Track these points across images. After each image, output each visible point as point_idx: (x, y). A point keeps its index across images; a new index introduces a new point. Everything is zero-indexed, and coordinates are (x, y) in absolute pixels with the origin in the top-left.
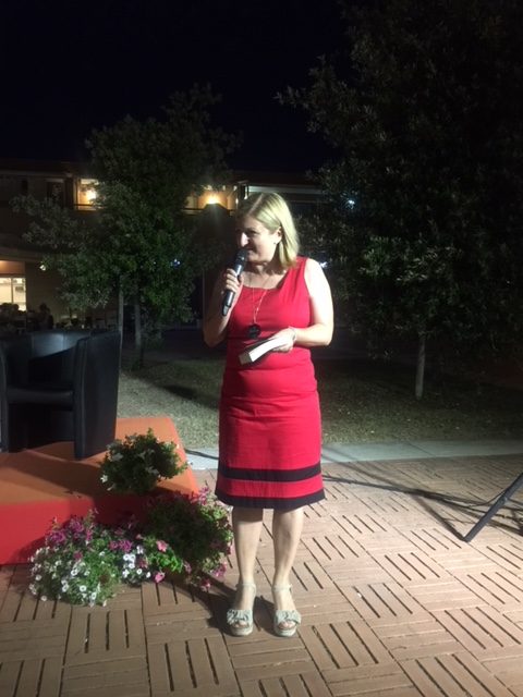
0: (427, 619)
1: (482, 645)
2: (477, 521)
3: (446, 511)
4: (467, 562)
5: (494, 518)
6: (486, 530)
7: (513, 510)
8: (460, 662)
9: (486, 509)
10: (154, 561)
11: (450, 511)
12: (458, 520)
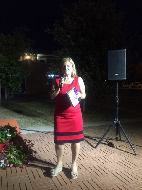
0: (85, 170)
1: (98, 175)
2: (97, 143)
3: (90, 141)
4: (95, 154)
5: (102, 142)
6: (100, 145)
7: (106, 139)
8: (93, 181)
9: (100, 139)
10: (10, 161)
11: (91, 140)
12: (93, 143)
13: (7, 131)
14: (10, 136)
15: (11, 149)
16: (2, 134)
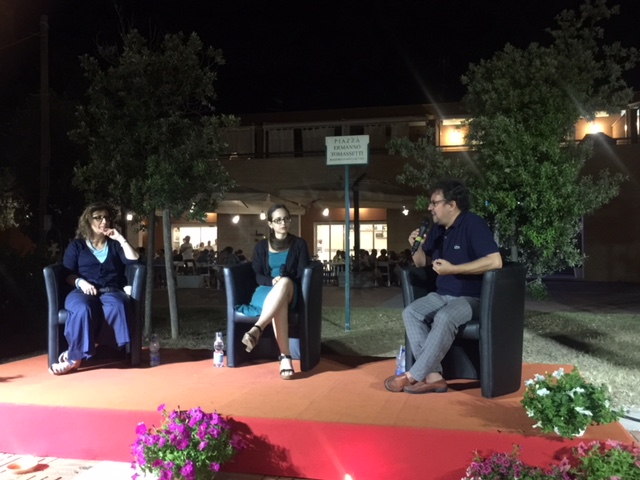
13: (575, 393)
14: (588, 413)
15: (597, 466)
16: (554, 402)
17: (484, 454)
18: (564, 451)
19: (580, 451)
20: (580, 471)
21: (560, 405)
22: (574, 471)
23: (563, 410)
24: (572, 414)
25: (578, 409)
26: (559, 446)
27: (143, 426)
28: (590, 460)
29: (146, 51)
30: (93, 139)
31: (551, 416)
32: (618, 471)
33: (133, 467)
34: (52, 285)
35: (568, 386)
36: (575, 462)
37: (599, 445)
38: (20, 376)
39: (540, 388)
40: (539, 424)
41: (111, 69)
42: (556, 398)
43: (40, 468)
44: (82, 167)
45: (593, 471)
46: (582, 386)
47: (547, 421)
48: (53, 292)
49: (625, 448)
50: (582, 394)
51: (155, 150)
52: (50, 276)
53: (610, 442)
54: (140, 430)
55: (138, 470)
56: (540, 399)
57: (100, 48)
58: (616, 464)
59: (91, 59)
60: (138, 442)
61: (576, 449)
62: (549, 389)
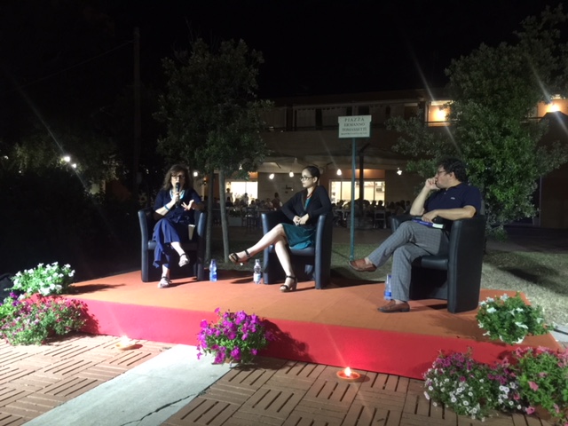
10: (525, 397)
13: (516, 312)
14: (525, 326)
15: (529, 365)
16: (500, 317)
17: (446, 353)
18: (506, 353)
19: (518, 354)
20: (517, 367)
21: (504, 320)
22: (512, 368)
23: (507, 324)
24: (513, 327)
25: (517, 323)
26: (502, 349)
27: (205, 322)
28: (525, 360)
29: (208, 54)
30: (170, 119)
31: (497, 328)
32: (545, 369)
33: (198, 349)
34: (144, 223)
35: (511, 307)
36: (513, 361)
37: (532, 350)
38: (123, 285)
39: (490, 307)
40: (488, 333)
41: (183, 68)
42: (501, 315)
43: (137, 347)
44: (163, 138)
45: (526, 368)
46: (522, 307)
47: (494, 331)
48: (145, 228)
49: (551, 353)
50: (521, 313)
51: (214, 127)
52: (142, 217)
53: (540, 348)
54: (204, 324)
55: (202, 351)
56: (489, 315)
57: (176, 53)
58: (544, 364)
59: (170, 61)
60: (202, 333)
61: (515, 352)
62: (497, 308)
